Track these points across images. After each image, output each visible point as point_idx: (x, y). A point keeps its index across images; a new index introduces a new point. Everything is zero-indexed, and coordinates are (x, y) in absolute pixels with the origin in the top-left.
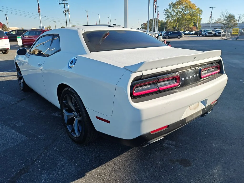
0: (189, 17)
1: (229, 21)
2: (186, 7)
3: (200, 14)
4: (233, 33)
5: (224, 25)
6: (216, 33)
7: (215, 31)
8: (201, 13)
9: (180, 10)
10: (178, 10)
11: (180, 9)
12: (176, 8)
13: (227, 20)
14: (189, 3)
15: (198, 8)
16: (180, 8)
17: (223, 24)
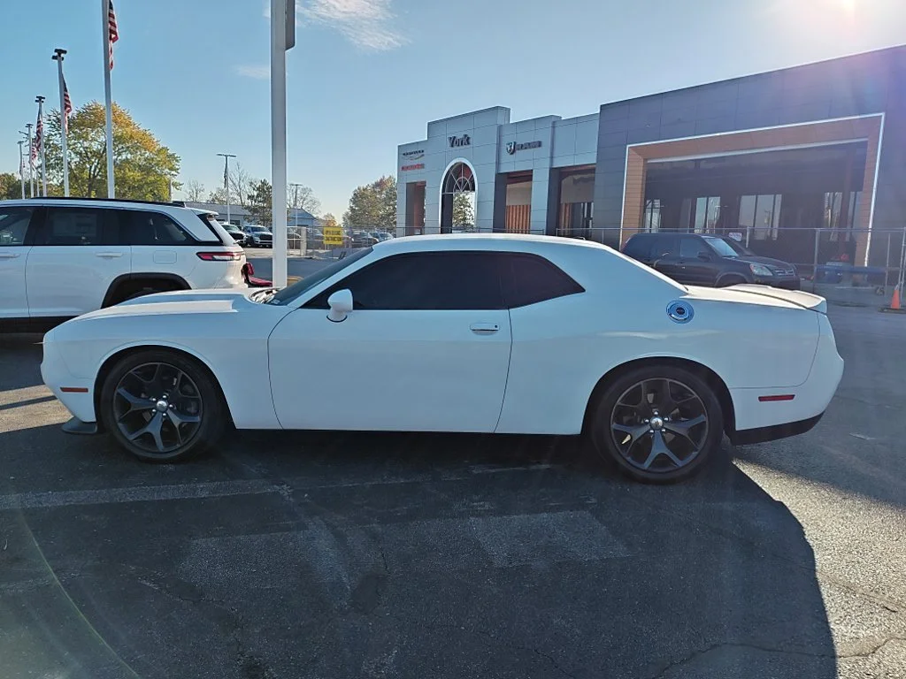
0: (137, 175)
1: (263, 202)
2: (119, 139)
3: (171, 169)
4: (328, 239)
5: (250, 211)
6: (252, 238)
7: (249, 232)
8: (177, 167)
9: (95, 146)
10: (86, 144)
11: (93, 144)
12: (79, 137)
13: (258, 196)
14: (128, 125)
15: (163, 148)
16: (93, 140)
17: (248, 208)
